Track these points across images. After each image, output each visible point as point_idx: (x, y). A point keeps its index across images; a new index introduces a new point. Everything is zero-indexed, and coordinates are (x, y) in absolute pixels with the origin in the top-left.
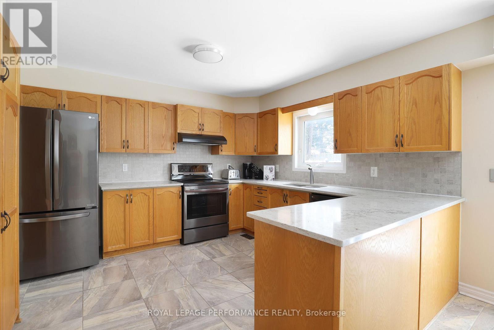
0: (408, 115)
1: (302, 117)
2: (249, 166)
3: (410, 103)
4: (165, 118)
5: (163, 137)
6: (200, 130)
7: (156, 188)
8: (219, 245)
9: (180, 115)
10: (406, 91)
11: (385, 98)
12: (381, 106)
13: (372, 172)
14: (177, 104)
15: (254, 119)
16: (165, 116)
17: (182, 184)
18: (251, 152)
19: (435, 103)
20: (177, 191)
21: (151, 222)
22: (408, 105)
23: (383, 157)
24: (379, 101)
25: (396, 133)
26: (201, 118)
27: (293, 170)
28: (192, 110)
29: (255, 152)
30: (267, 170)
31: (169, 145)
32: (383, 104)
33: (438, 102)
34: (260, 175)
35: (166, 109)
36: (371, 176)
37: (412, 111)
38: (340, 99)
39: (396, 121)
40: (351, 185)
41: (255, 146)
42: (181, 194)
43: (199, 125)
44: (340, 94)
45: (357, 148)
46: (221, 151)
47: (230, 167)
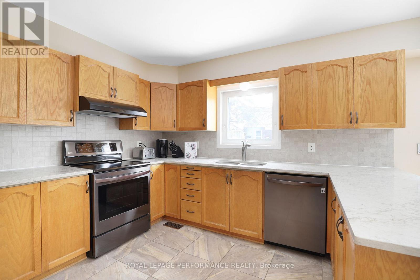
0: (362, 94)
1: (227, 92)
2: (165, 143)
3: (364, 83)
4: (57, 73)
5: (54, 101)
6: (111, 96)
7: (46, 182)
8: (146, 246)
9: (83, 71)
10: (360, 72)
11: (338, 76)
12: (333, 84)
13: (309, 147)
14: (79, 56)
15: (173, 90)
16: (58, 69)
17: (91, 171)
18: (169, 128)
19: (389, 84)
20: (82, 183)
21: (38, 241)
22: (362, 84)
23: (320, 133)
24: (331, 78)
25: (350, 110)
26: (112, 80)
27: (218, 146)
28: (100, 67)
29: (175, 127)
30: (188, 148)
31: (63, 114)
32: (335, 83)
33: (391, 84)
34: (180, 153)
35: (58, 60)
36: (309, 152)
37: (365, 90)
38: (286, 75)
39: (350, 100)
40: (287, 161)
41: (175, 121)
42: (88, 186)
43: (110, 90)
44: (286, 69)
45: (307, 124)
46: (136, 125)
47: (141, 145)
